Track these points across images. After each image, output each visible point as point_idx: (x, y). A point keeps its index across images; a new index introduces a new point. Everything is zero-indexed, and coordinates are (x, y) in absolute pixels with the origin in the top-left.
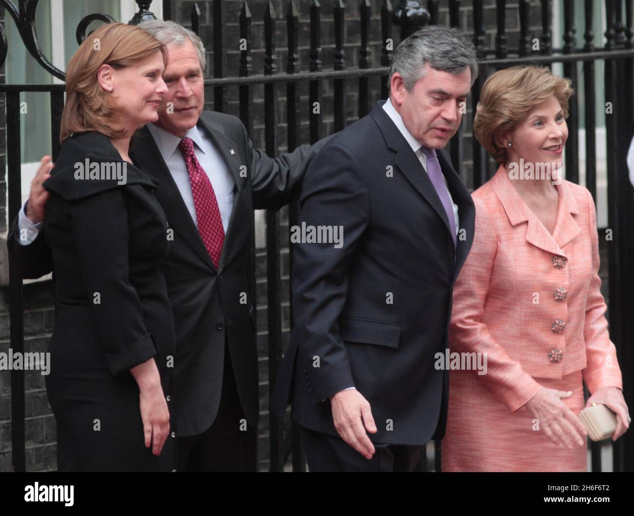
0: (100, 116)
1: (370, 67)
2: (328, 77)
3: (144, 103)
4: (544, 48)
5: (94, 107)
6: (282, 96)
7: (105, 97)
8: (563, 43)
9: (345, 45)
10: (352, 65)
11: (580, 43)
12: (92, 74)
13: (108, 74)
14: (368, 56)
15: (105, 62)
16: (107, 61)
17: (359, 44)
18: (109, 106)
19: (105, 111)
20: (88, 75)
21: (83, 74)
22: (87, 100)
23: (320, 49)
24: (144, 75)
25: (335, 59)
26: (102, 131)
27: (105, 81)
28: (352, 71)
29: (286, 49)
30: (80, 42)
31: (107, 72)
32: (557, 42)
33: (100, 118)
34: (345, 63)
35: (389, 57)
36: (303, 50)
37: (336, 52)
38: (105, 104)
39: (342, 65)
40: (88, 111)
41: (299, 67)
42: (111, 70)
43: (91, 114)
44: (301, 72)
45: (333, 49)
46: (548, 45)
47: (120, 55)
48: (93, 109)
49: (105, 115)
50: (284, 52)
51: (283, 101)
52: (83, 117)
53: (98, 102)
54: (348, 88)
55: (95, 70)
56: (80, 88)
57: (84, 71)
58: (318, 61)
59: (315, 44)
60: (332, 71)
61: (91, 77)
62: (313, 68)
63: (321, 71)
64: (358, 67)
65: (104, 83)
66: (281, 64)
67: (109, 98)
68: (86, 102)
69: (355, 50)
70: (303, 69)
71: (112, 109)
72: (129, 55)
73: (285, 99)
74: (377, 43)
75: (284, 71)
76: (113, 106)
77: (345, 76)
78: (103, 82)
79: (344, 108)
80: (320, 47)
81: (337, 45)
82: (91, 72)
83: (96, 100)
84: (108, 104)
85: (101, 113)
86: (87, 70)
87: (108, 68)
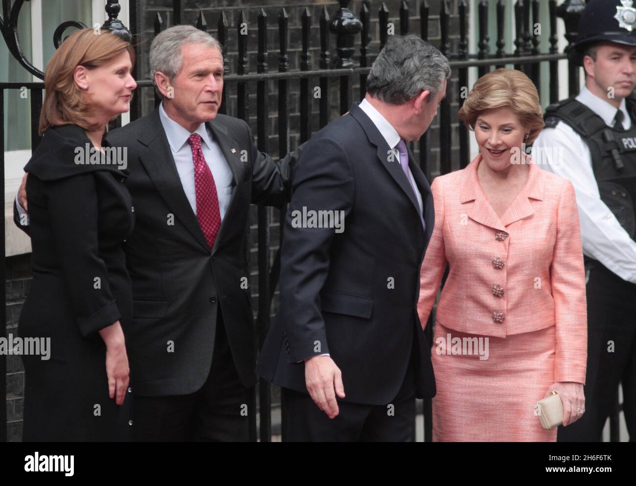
0: (78, 111)
1: (310, 70)
2: (273, 78)
3: (116, 97)
4: (461, 54)
5: (72, 104)
6: (233, 94)
7: (81, 95)
8: (478, 50)
9: (289, 50)
10: (294, 67)
11: (493, 50)
12: (69, 75)
13: (82, 74)
14: (309, 60)
15: (79, 64)
16: (81, 63)
17: (301, 49)
18: (86, 102)
19: (81, 107)
20: (65, 76)
21: (60, 75)
22: (65, 98)
23: (267, 53)
24: (114, 73)
25: (280, 63)
26: (80, 124)
27: (81, 81)
28: (295, 73)
29: (237, 53)
30: (57, 46)
31: (82, 72)
32: (473, 49)
33: (77, 113)
34: (288, 65)
35: (326, 61)
36: (252, 54)
37: (280, 56)
38: (81, 101)
39: (286, 68)
40: (66, 108)
41: (248, 69)
42: (85, 70)
43: (69, 110)
44: (250, 73)
45: (278, 53)
46: (465, 51)
47: (92, 56)
48: (71, 105)
49: (82, 110)
50: (235, 56)
51: (233, 99)
52: (62, 112)
53: (75, 99)
54: (291, 88)
55: (71, 72)
56: (59, 88)
57: (61, 73)
58: (264, 64)
59: (262, 49)
60: (277, 73)
61: (68, 78)
62: (261, 70)
63: (267, 73)
64: (299, 70)
65: (80, 82)
66: (232, 67)
67: (84, 95)
68: (65, 100)
69: (297, 54)
70: (251, 71)
71: (87, 105)
72: (100, 56)
73: (236, 96)
74: (316, 48)
75: (235, 73)
76: (89, 102)
77: (288, 77)
78: (78, 81)
79: (287, 105)
80: (266, 52)
81: (281, 50)
82: (68, 73)
83: (73, 97)
84: (84, 100)
85: (78, 109)
86: (65, 71)
87: (82, 69)
